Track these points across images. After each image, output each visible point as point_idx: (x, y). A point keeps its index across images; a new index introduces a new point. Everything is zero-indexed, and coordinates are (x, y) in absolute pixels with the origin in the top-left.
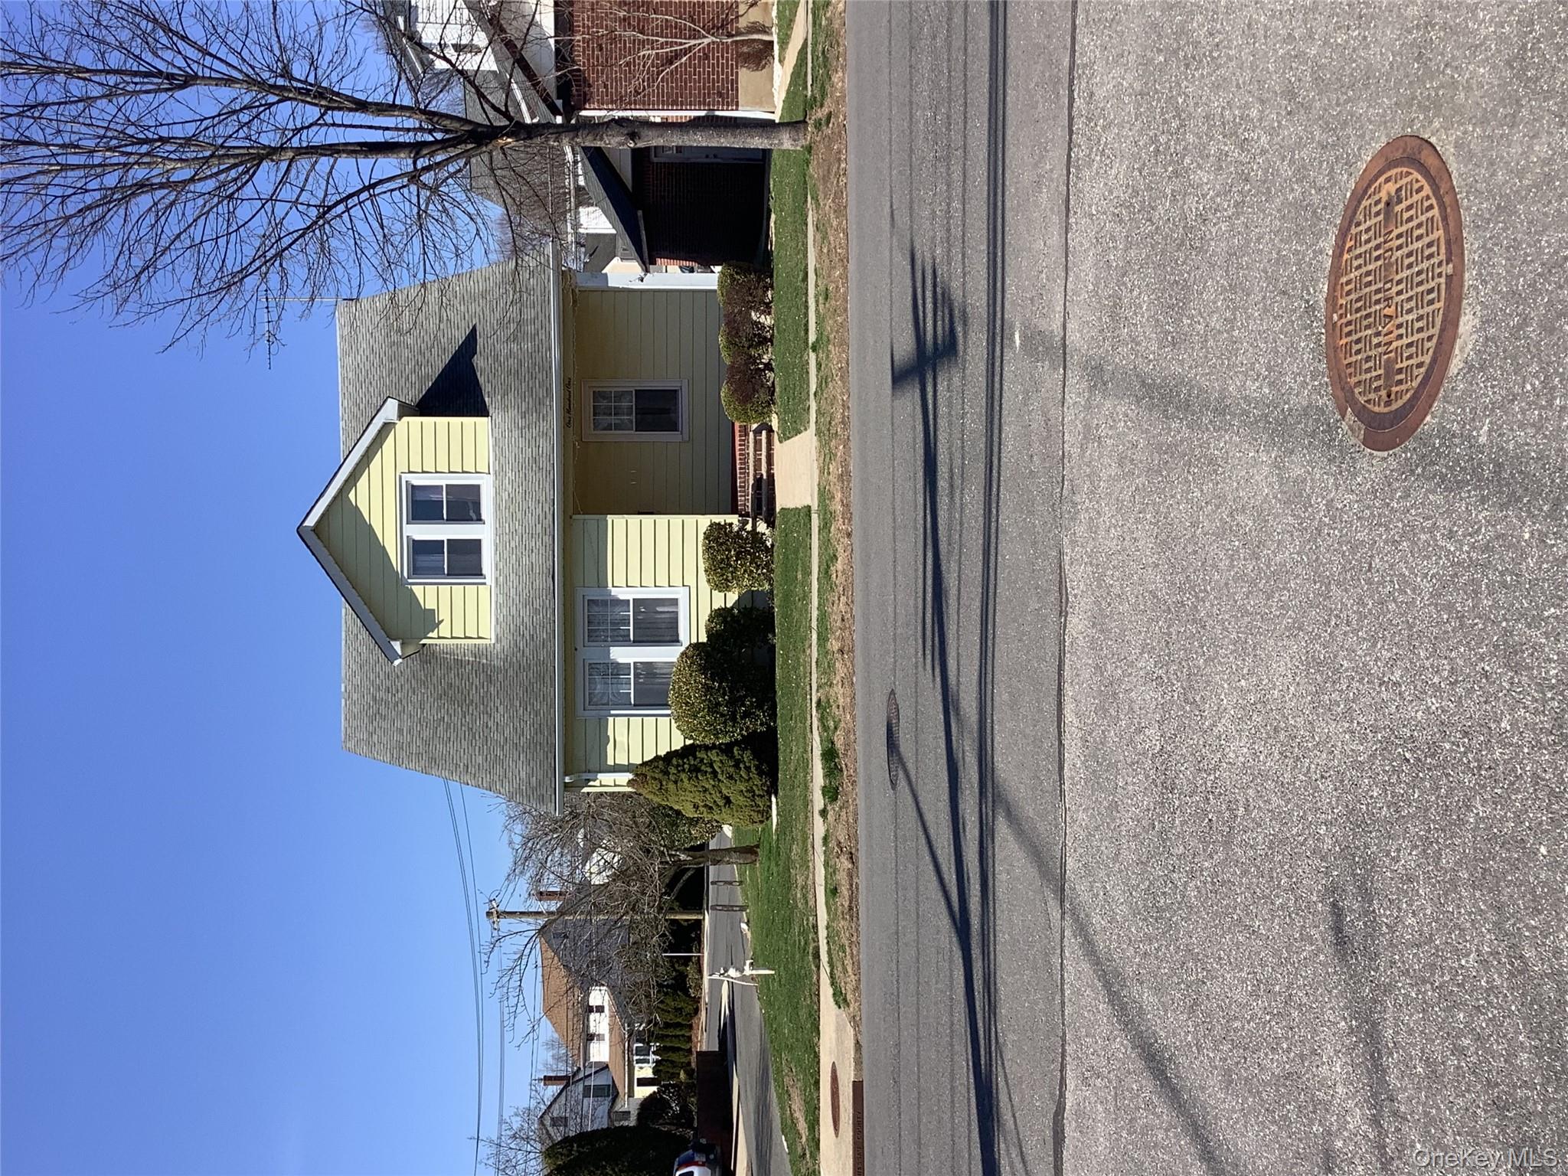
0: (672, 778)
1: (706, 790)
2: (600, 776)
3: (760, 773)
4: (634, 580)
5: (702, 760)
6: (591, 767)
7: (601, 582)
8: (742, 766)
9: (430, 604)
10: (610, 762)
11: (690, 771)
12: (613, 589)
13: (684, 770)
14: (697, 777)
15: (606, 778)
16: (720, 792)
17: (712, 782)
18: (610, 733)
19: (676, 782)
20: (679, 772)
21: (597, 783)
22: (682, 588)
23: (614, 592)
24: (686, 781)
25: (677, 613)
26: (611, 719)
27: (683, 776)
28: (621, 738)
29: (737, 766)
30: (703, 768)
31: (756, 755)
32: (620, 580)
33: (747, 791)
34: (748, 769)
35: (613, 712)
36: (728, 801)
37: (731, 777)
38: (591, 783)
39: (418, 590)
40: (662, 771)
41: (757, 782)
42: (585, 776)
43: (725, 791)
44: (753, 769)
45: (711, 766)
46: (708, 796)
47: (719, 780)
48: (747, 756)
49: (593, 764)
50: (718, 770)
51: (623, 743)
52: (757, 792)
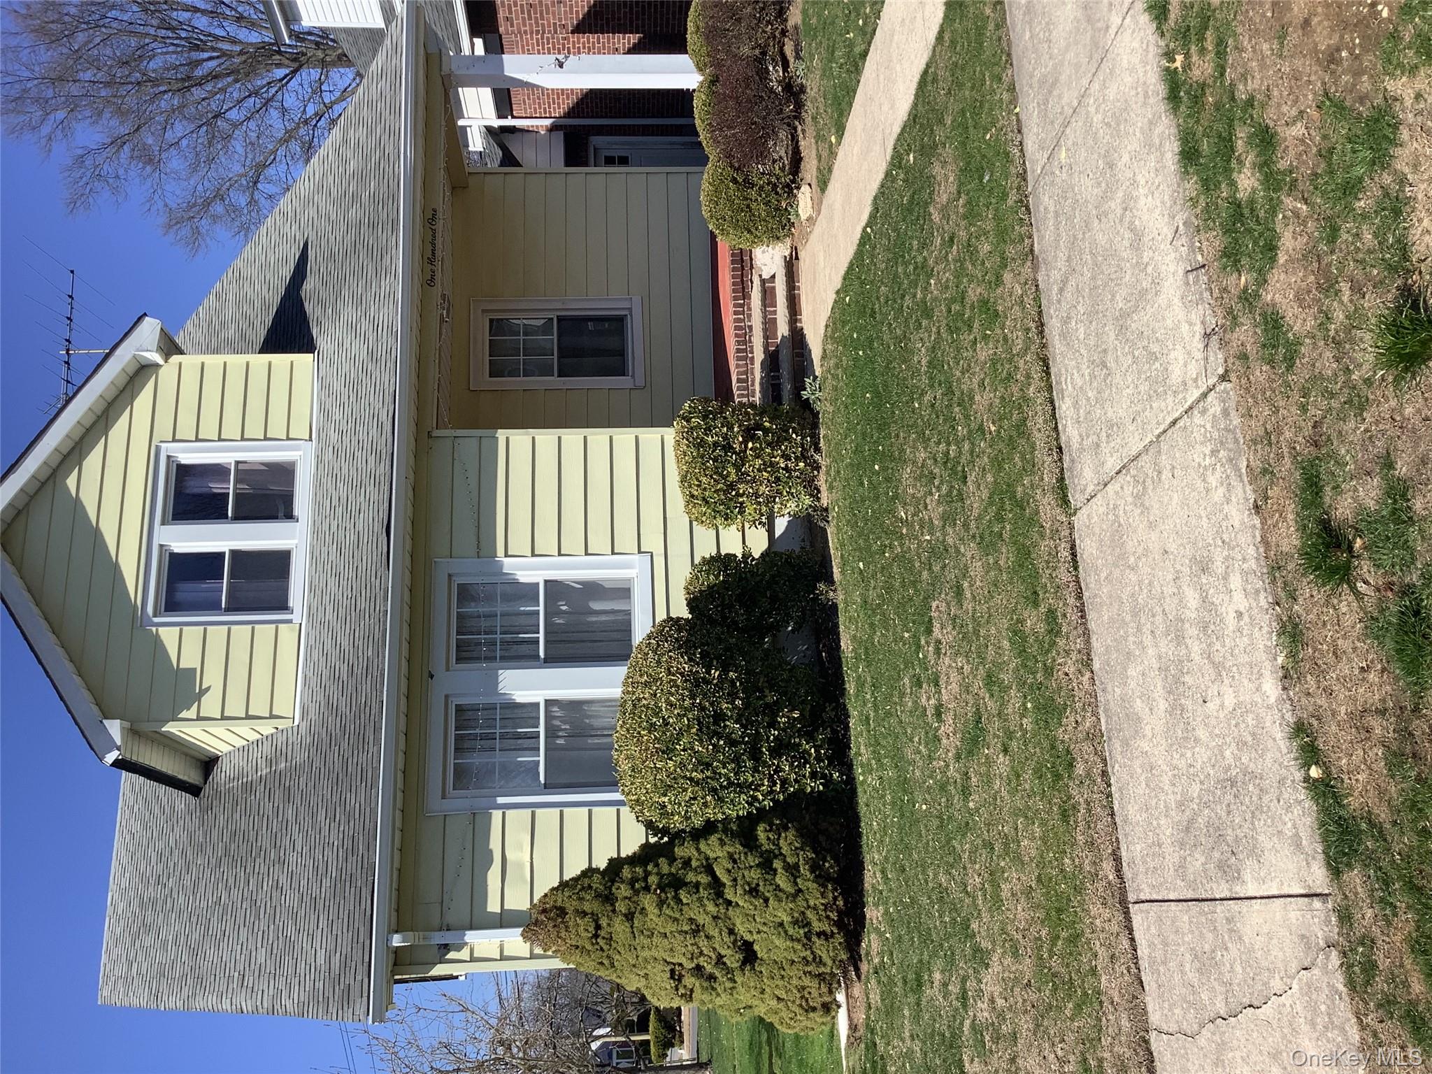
0: (621, 907)
1: (697, 930)
2: (471, 937)
3: (822, 878)
4: (547, 542)
5: (687, 863)
6: (451, 918)
7: (483, 544)
8: (777, 864)
9: (189, 660)
10: (493, 906)
11: (661, 887)
12: (507, 561)
13: (647, 889)
14: (679, 901)
15: (482, 942)
16: (731, 932)
17: (711, 907)
18: (495, 844)
19: (629, 917)
20: (637, 892)
21: (464, 954)
22: (637, 557)
23: (508, 565)
24: (652, 910)
25: (628, 613)
26: (497, 815)
27: (648, 901)
28: (518, 854)
29: (766, 865)
30: (691, 877)
31: (809, 838)
32: (519, 541)
33: (795, 923)
34: (793, 870)
35: (501, 800)
36: (749, 955)
37: (753, 891)
38: (452, 955)
39: (168, 636)
40: (598, 896)
41: (816, 900)
42: (438, 938)
43: (742, 929)
44: (804, 870)
45: (709, 870)
46: (703, 943)
47: (729, 903)
48: (788, 843)
49: (456, 913)
50: (725, 878)
51: (520, 865)
52: (817, 926)
